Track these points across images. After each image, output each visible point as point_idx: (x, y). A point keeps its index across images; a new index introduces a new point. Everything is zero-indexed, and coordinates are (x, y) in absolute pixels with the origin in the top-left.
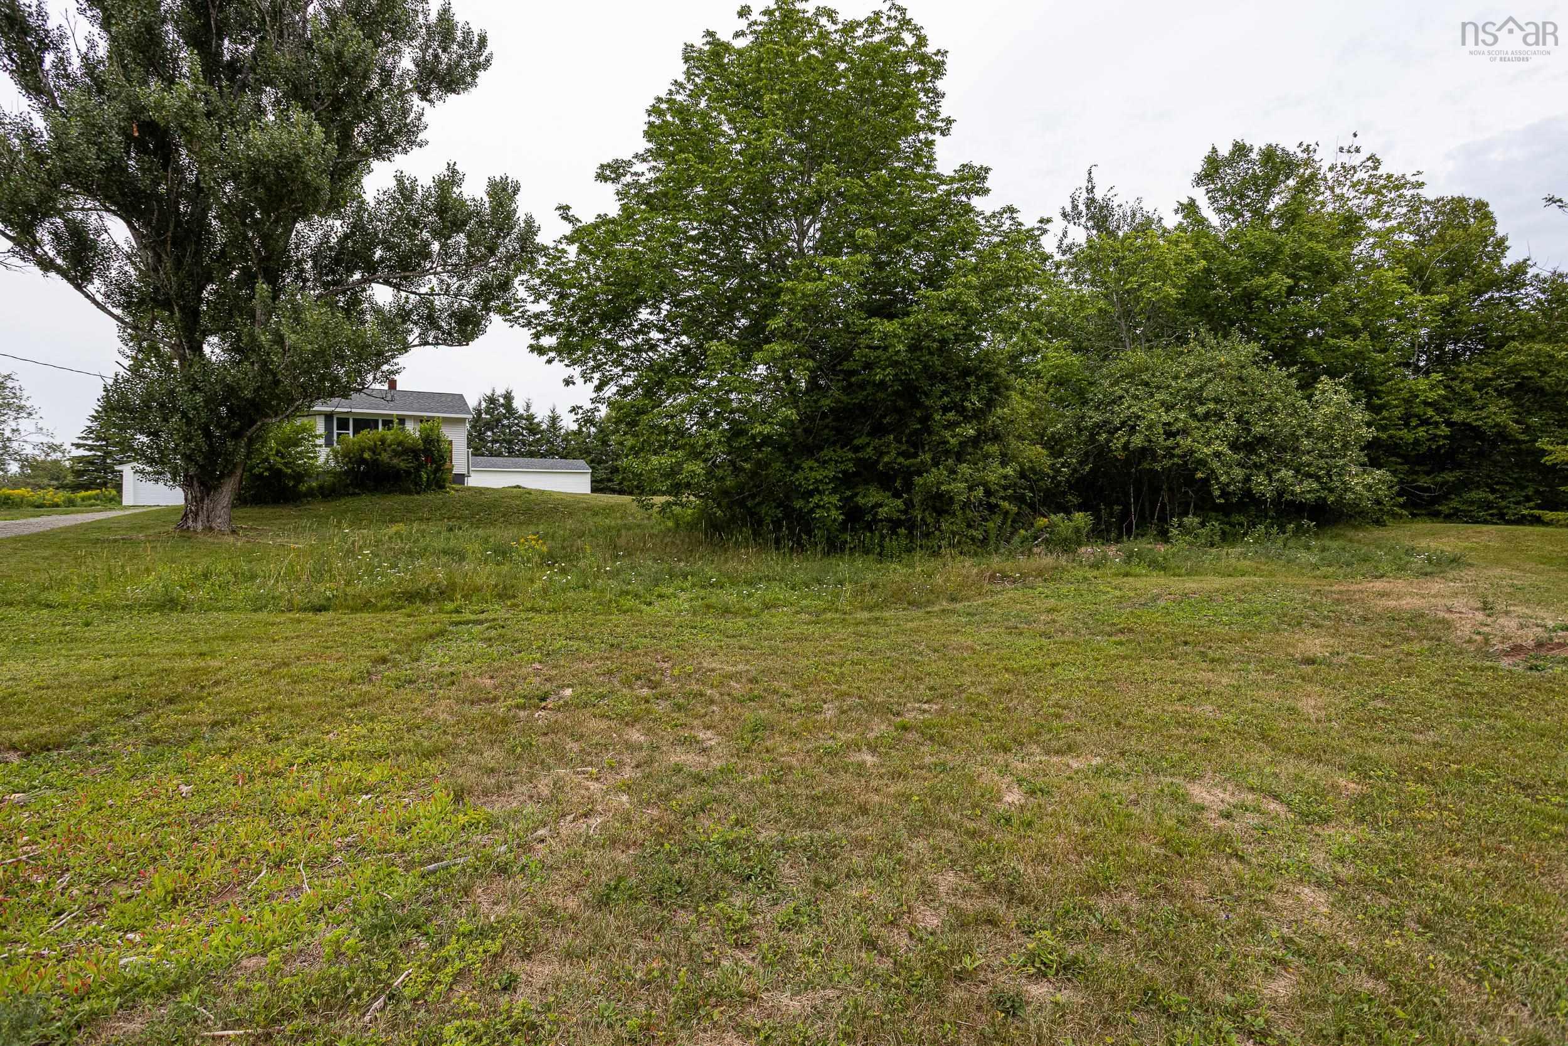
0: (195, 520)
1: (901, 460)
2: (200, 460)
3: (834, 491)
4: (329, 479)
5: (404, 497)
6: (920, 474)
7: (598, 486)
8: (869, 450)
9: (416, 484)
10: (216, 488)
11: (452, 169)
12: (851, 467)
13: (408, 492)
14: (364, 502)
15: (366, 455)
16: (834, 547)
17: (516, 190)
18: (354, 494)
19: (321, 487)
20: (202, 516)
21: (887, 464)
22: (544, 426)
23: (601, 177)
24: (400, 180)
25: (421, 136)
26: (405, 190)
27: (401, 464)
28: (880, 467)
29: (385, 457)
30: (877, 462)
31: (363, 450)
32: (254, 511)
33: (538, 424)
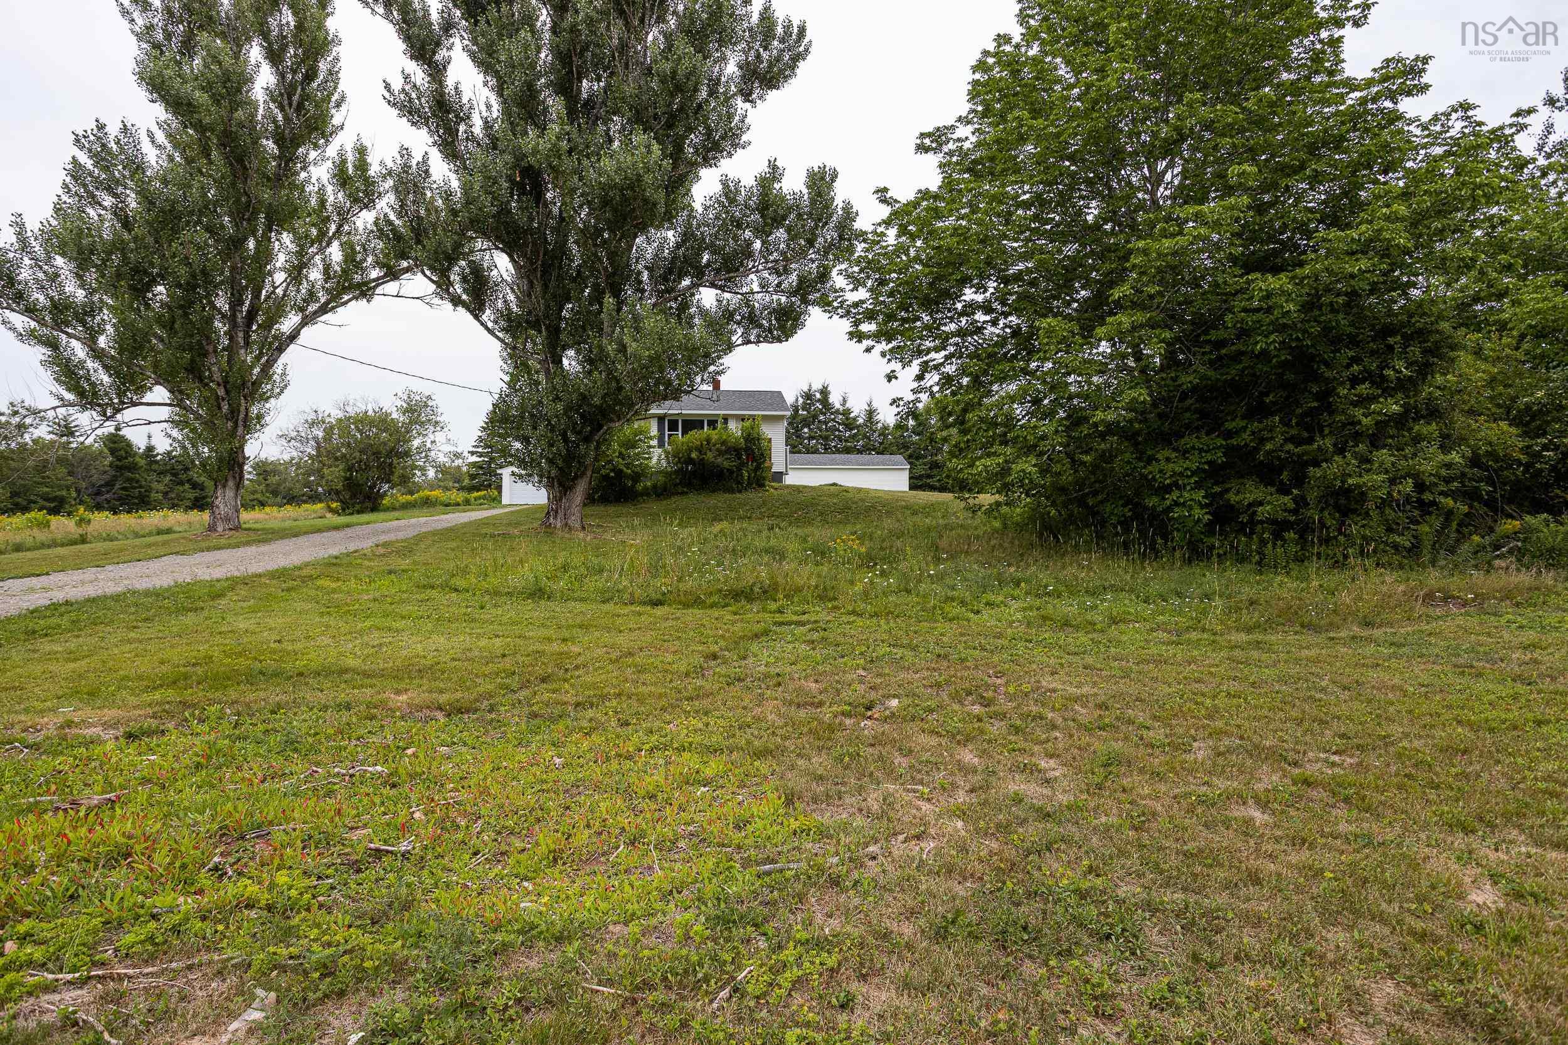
0: (555, 518)
1: (1290, 447)
2: (560, 463)
3: (1198, 486)
4: (661, 478)
5: (727, 495)
6: (1317, 464)
7: (917, 483)
8: (1246, 436)
9: (738, 483)
10: (571, 488)
11: (773, 166)
12: (1220, 457)
13: (731, 491)
14: (693, 500)
15: (694, 455)
16: (1197, 553)
17: (834, 175)
18: (683, 493)
19: (655, 487)
20: (561, 514)
21: (1268, 453)
22: (861, 421)
23: (921, 148)
24: (725, 183)
25: (744, 138)
26: (730, 191)
27: (725, 463)
28: (1261, 456)
29: (710, 456)
30: (1256, 449)
31: (690, 450)
32: (600, 509)
33: (855, 419)
